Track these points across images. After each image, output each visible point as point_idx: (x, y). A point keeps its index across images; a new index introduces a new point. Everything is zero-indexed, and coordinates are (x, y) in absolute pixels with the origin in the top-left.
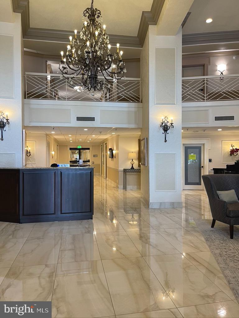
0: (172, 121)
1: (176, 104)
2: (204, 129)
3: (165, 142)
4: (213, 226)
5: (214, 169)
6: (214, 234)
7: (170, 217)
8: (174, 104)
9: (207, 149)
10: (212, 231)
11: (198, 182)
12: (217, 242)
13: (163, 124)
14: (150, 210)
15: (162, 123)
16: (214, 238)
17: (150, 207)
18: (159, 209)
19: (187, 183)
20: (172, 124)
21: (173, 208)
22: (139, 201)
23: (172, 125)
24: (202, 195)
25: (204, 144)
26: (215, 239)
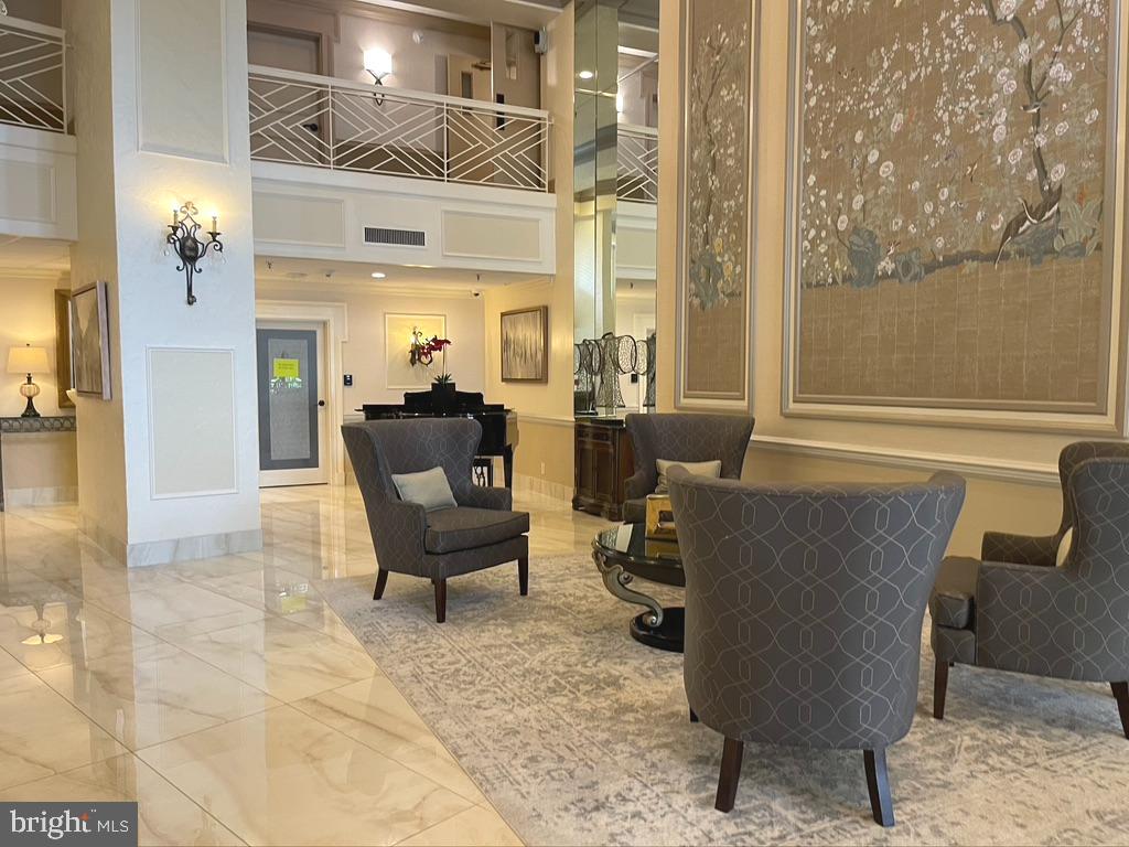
0: (215, 223)
1: (227, 159)
2: (329, 268)
3: (190, 303)
4: (378, 596)
5: (366, 408)
6: (384, 618)
7: (221, 586)
8: (223, 161)
9: (336, 338)
10: (378, 609)
11: (308, 457)
12: (399, 641)
13: (179, 233)
14: (131, 575)
15: (175, 229)
16: (389, 629)
17: (129, 565)
18: (172, 566)
19: (267, 463)
20: (214, 235)
21: (227, 554)
22: (72, 547)
23: (214, 240)
24: (322, 499)
25: (325, 324)
26: (390, 634)
